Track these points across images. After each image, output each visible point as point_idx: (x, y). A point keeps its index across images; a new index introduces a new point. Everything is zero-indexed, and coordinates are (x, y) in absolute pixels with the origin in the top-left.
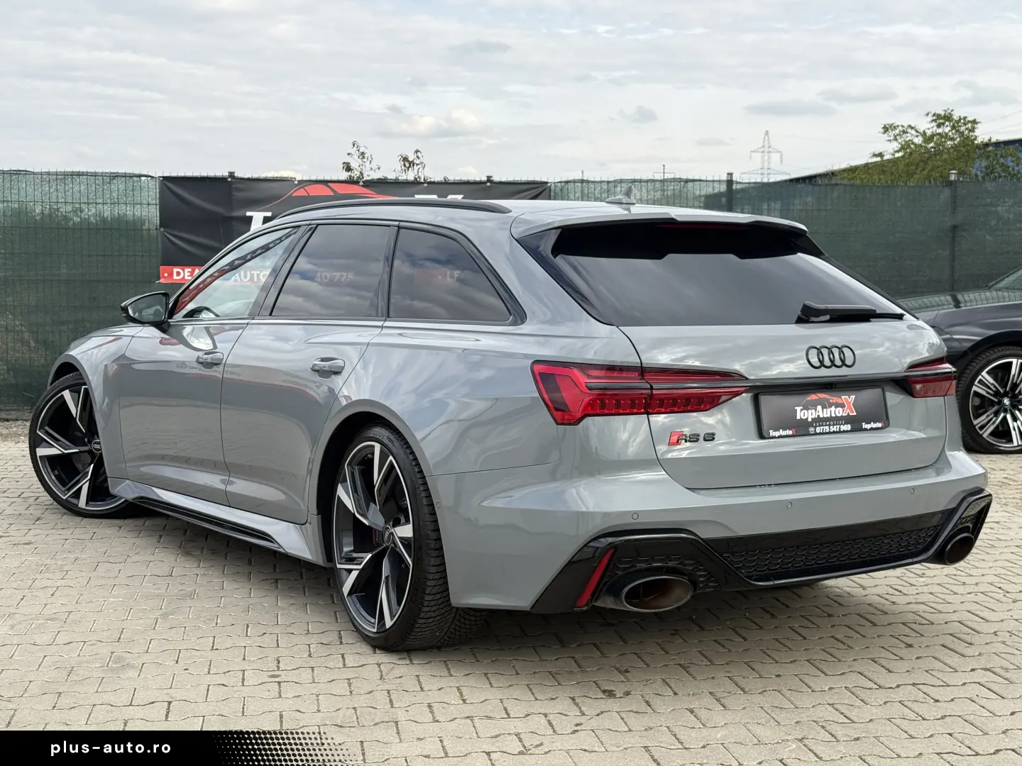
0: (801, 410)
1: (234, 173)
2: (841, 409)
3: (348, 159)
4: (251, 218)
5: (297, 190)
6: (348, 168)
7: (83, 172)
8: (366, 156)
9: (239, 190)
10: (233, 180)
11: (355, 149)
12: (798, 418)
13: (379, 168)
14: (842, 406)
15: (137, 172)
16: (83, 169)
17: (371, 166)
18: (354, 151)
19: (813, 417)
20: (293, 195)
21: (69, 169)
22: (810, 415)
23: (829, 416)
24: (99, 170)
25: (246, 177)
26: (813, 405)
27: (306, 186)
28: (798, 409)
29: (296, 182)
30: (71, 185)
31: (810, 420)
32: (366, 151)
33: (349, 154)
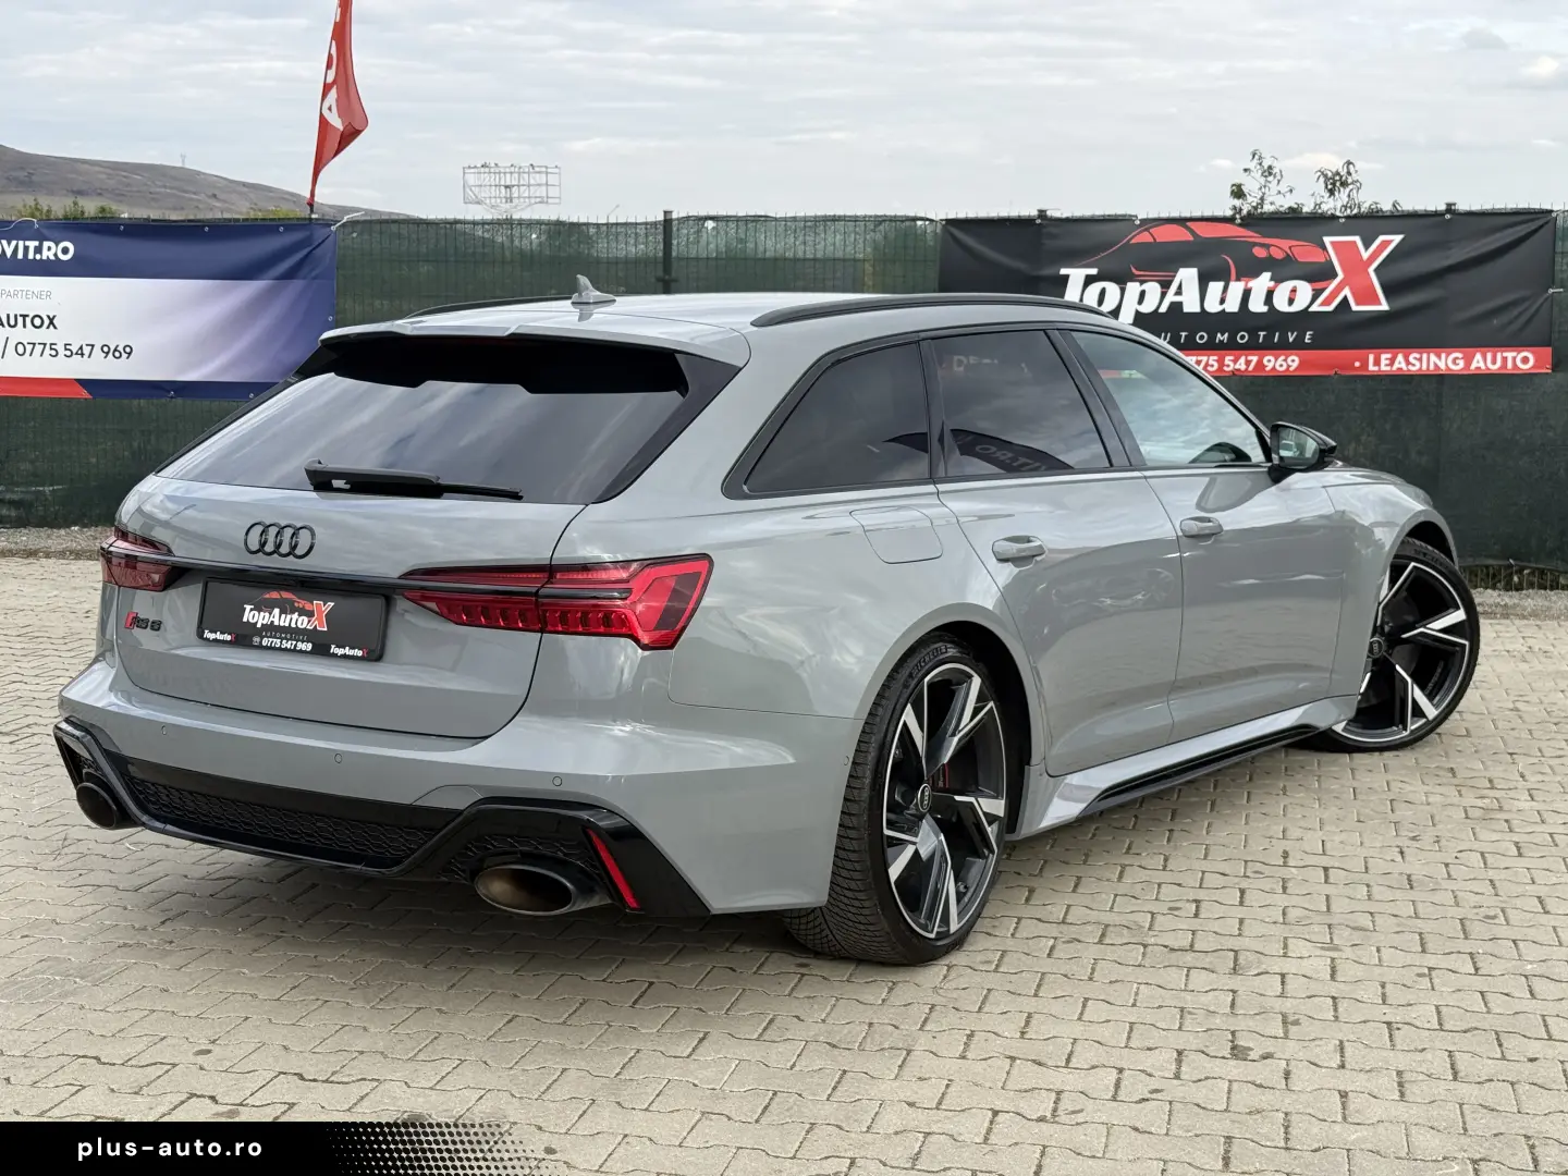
0: (251, 610)
1: (1045, 211)
2: (306, 619)
3: (1241, 178)
4: (1066, 277)
5: (1138, 234)
6: (1238, 192)
7: (839, 217)
8: (1275, 171)
9: (1053, 236)
10: (1045, 222)
11: (1255, 161)
12: (245, 620)
13: (1291, 191)
14: (310, 614)
15: (912, 214)
16: (840, 212)
17: (1279, 188)
18: (1253, 165)
19: (265, 622)
20: (1133, 241)
21: (820, 213)
22: (260, 618)
23: (287, 625)
24: (860, 213)
25: (1064, 216)
26: (267, 606)
27: (1151, 227)
28: (248, 607)
29: (1138, 222)
30: (823, 235)
31: (259, 625)
32: (1275, 164)
33: (1246, 170)
